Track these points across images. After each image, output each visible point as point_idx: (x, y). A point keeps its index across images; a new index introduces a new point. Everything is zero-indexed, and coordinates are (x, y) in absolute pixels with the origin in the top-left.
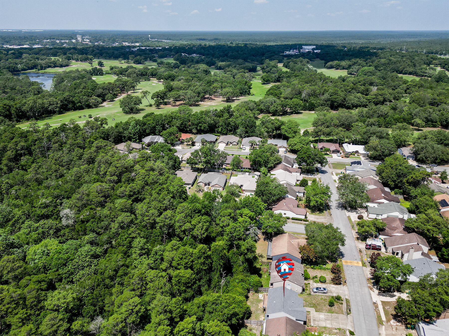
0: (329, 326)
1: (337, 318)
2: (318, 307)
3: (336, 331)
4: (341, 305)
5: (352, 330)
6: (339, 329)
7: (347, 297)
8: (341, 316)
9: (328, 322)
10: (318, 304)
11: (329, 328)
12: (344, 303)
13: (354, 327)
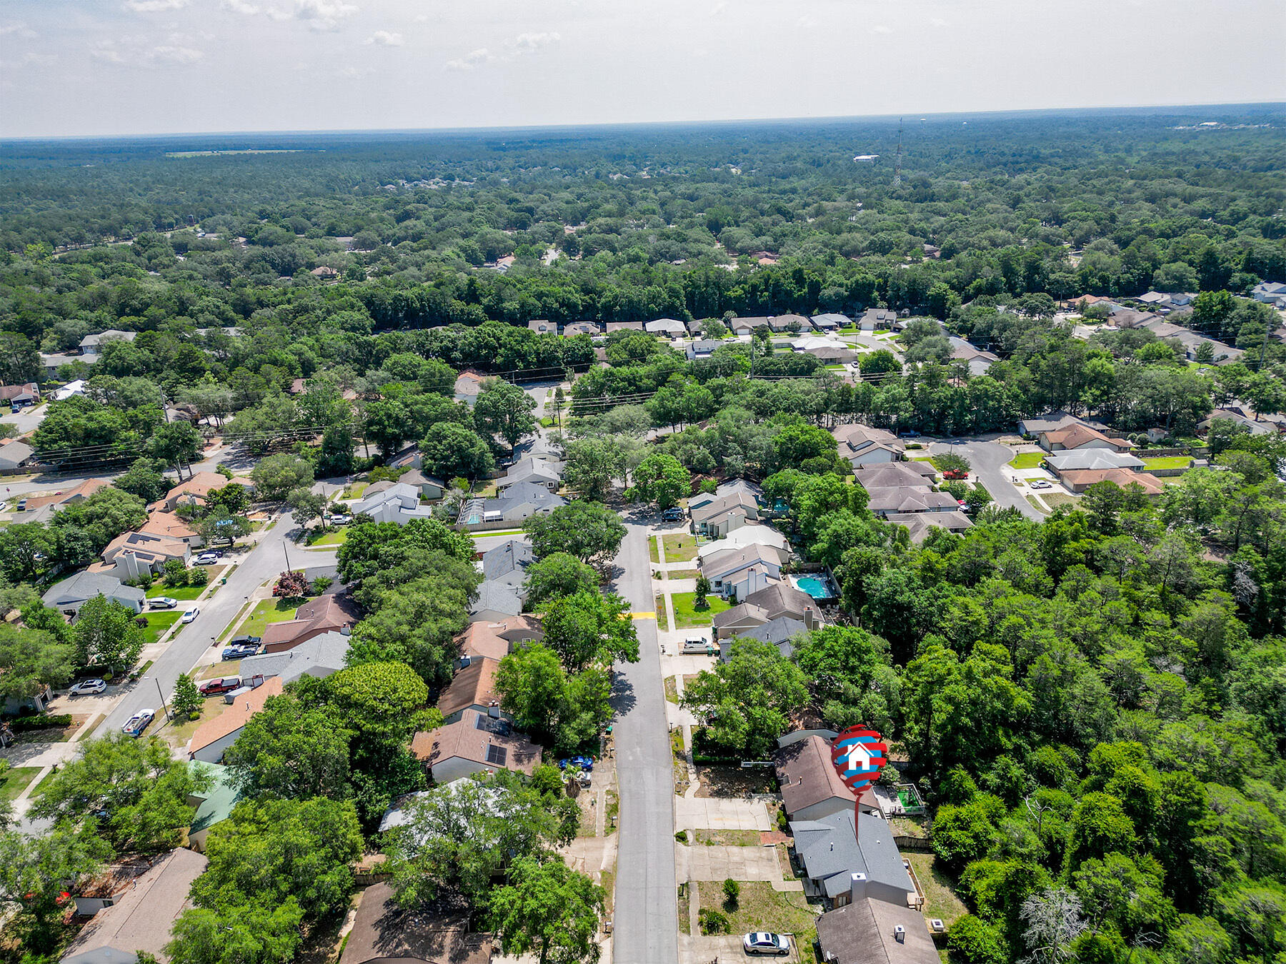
0: (735, 849)
1: (714, 870)
2: (764, 894)
3: (718, 839)
4: (705, 907)
5: (680, 845)
6: (709, 843)
7: (685, 939)
8: (706, 876)
9: (736, 859)
10: (767, 905)
11: (733, 844)
12: (694, 917)
13: (675, 852)
